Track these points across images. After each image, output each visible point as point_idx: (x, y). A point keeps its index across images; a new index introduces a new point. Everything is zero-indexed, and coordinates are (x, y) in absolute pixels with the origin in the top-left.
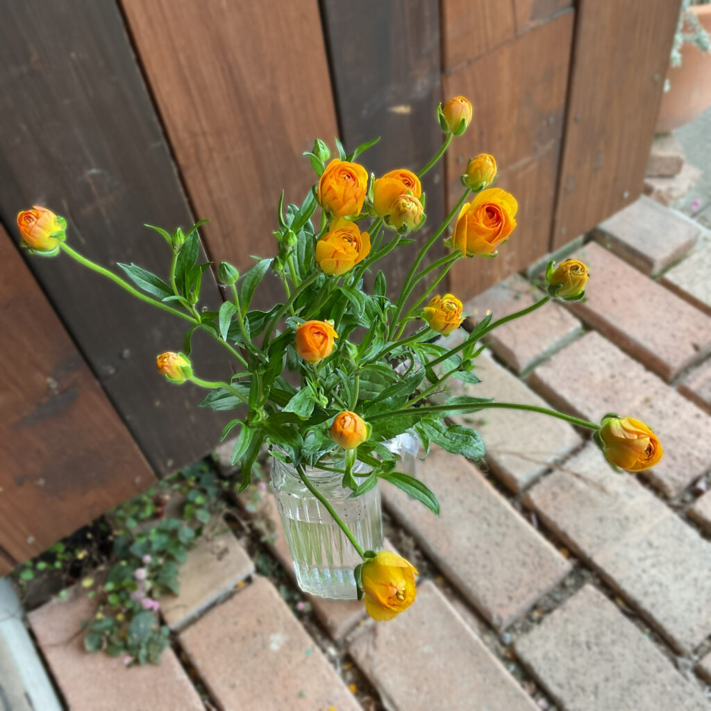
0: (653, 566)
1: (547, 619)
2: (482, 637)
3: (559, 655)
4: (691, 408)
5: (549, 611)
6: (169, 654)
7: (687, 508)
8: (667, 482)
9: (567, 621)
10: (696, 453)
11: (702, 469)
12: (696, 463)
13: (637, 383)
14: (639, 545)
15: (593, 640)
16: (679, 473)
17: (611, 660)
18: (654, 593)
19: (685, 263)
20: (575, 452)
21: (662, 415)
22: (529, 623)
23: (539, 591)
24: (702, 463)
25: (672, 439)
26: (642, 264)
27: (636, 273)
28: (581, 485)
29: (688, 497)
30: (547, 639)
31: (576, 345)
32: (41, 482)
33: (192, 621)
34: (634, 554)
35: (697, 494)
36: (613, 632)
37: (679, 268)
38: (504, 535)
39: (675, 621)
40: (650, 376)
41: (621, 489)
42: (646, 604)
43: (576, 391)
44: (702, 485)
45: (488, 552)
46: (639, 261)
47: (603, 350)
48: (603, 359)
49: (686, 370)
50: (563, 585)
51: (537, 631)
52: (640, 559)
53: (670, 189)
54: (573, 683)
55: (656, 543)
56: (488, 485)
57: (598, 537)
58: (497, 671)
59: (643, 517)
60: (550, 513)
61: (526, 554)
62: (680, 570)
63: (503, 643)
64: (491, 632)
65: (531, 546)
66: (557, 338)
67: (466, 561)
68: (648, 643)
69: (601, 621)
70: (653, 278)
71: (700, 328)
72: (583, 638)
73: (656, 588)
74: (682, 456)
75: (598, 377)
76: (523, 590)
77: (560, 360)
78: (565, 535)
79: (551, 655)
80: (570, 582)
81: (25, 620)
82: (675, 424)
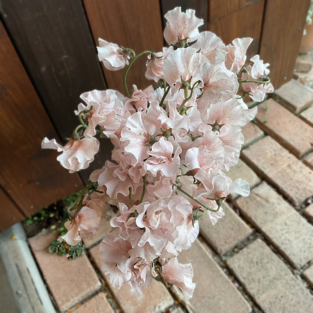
0: (287, 233)
1: (241, 252)
2: (213, 257)
3: (245, 266)
4: (307, 169)
5: (241, 249)
6: (85, 257)
7: (303, 210)
8: (295, 199)
9: (249, 253)
10: (308, 188)
11: (310, 195)
12: (308, 192)
13: (285, 158)
14: (281, 224)
15: (259, 261)
16: (300, 196)
17: (266, 269)
18: (286, 244)
19: (310, 109)
20: (257, 185)
21: (295, 172)
22: (233, 253)
23: (238, 240)
24: (311, 192)
25: (298, 181)
26: (291, 108)
27: (288, 112)
28: (258, 199)
29: (304, 206)
30: (240, 259)
31: (260, 141)
32: (38, 183)
33: (95, 245)
34: (279, 228)
35: (307, 204)
36: (268, 258)
37: (307, 111)
39: (294, 255)
40: (291, 156)
41: (275, 201)
42: (282, 248)
43: (259, 160)
44: (310, 201)
46: (290, 107)
47: (272, 144)
48: (272, 148)
49: (307, 154)
50: (248, 239)
51: (236, 256)
52: (282, 230)
53: (306, 78)
54: (250, 277)
55: (288, 223)
57: (264, 220)
58: (219, 271)
59: (283, 213)
60: (245, 209)
61: (234, 225)
62: (298, 235)
63: (222, 260)
64: (217, 256)
65: (236, 222)
66: (253, 138)
67: (208, 227)
68: (282, 264)
69: (263, 254)
70: (296, 115)
72: (255, 260)
73: (287, 242)
74: (302, 189)
75: (269, 155)
76: (231, 240)
77: (253, 148)
78: (250, 218)
79: (241, 266)
80: (251, 238)
81: (27, 241)
82: (300, 176)
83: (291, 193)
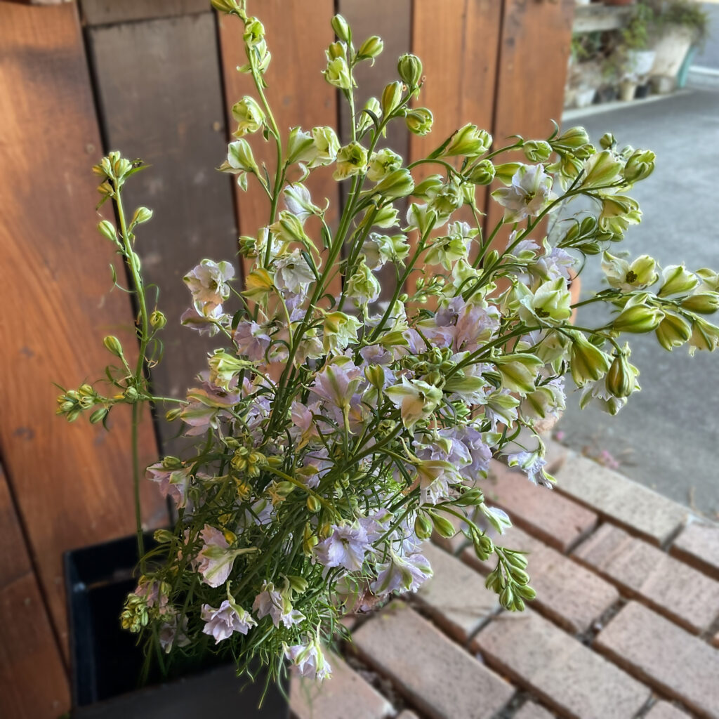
0: (575, 683)
4: (582, 572)
7: (592, 641)
8: (575, 623)
10: (592, 602)
11: (597, 614)
12: (593, 609)
13: (542, 556)
14: (562, 669)
16: (583, 617)
18: (579, 702)
21: (563, 577)
23: (494, 709)
24: (597, 608)
25: (572, 593)
34: (560, 676)
35: (594, 631)
38: (461, 671)
40: (549, 550)
41: (543, 631)
44: (598, 626)
45: (450, 685)
48: (514, 540)
49: (575, 546)
50: (510, 706)
52: (566, 679)
55: (574, 666)
56: (442, 636)
57: (532, 666)
60: (493, 651)
61: (480, 683)
62: (594, 684)
65: (482, 677)
67: (435, 693)
71: (579, 516)
73: (578, 699)
74: (582, 604)
76: (481, 710)
78: (506, 666)
80: (515, 703)
82: (574, 582)
83: (567, 613)
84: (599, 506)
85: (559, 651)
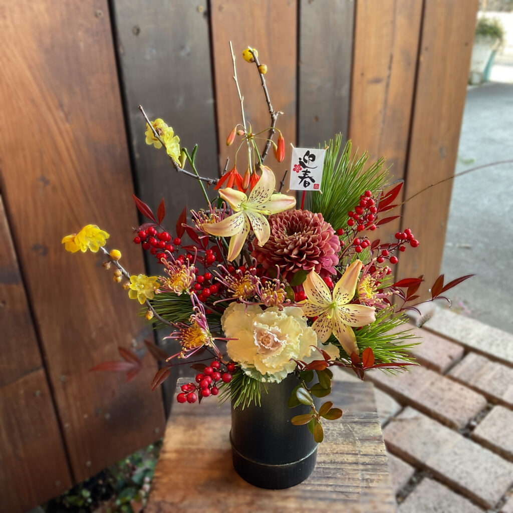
0: (460, 463)
1: (408, 499)
4: (457, 387)
5: (407, 495)
7: (470, 434)
8: (455, 422)
9: (419, 498)
10: (467, 406)
11: (472, 415)
12: (468, 412)
13: (424, 376)
14: (449, 454)
15: (437, 506)
16: (461, 417)
20: (400, 412)
21: (443, 390)
23: (399, 483)
24: (472, 411)
25: (451, 400)
29: (468, 430)
34: (448, 459)
35: (472, 428)
36: (447, 500)
37: (430, 321)
39: (481, 490)
40: (430, 372)
41: (431, 428)
42: (462, 483)
44: (474, 423)
50: (411, 482)
52: (453, 461)
55: (458, 451)
57: (426, 452)
62: (475, 464)
68: (468, 503)
69: (439, 496)
70: (418, 327)
71: (450, 348)
72: (431, 505)
73: (464, 475)
74: (460, 408)
78: (406, 453)
80: (415, 479)
82: (451, 394)
83: (449, 415)
84: (465, 341)
85: (446, 441)
